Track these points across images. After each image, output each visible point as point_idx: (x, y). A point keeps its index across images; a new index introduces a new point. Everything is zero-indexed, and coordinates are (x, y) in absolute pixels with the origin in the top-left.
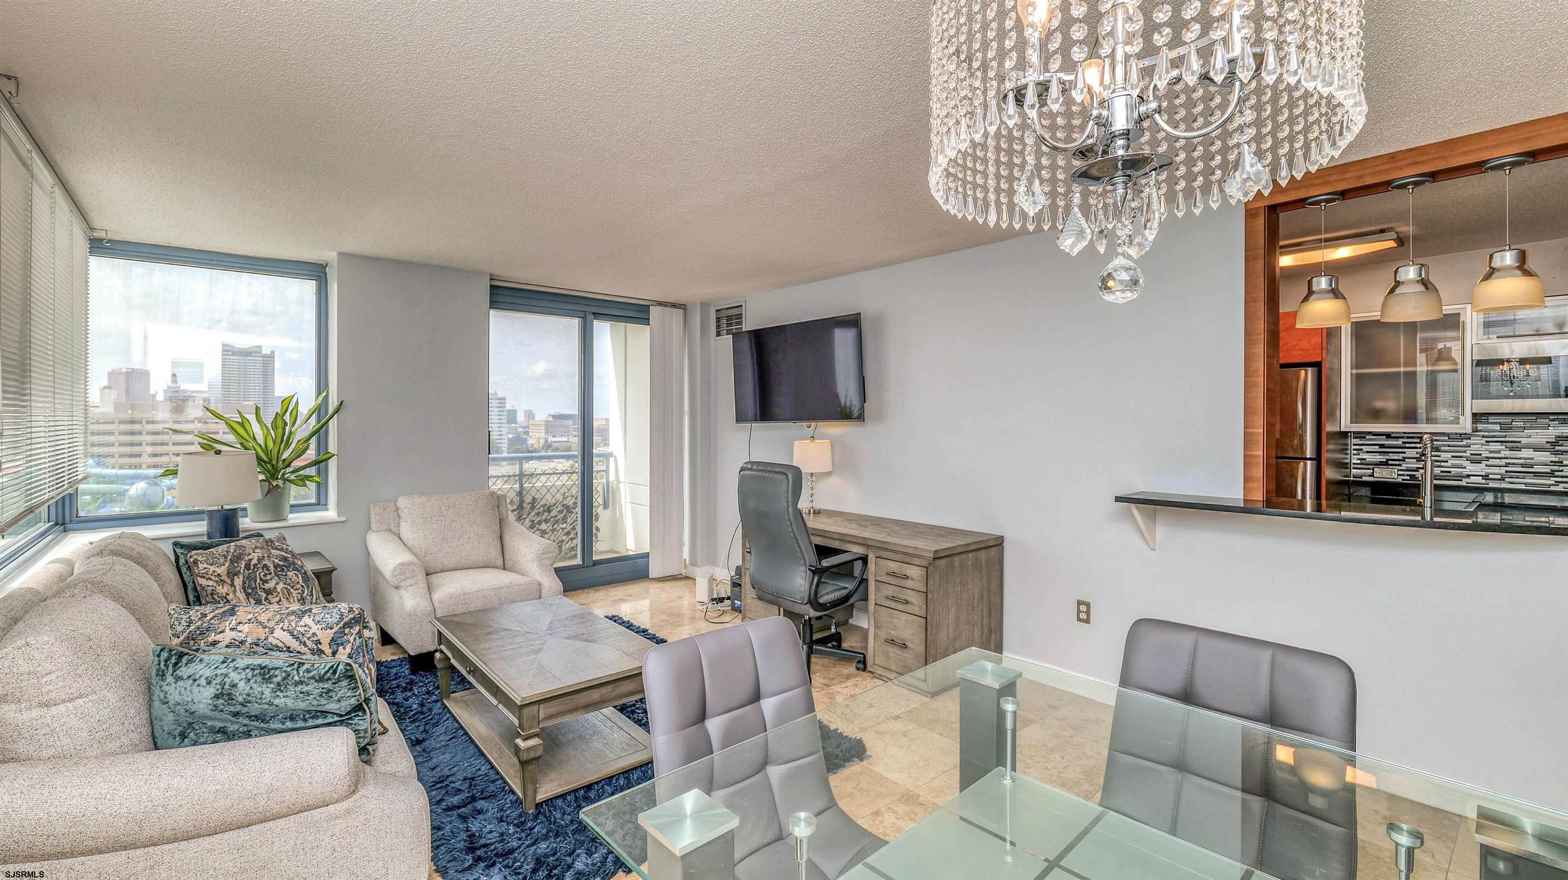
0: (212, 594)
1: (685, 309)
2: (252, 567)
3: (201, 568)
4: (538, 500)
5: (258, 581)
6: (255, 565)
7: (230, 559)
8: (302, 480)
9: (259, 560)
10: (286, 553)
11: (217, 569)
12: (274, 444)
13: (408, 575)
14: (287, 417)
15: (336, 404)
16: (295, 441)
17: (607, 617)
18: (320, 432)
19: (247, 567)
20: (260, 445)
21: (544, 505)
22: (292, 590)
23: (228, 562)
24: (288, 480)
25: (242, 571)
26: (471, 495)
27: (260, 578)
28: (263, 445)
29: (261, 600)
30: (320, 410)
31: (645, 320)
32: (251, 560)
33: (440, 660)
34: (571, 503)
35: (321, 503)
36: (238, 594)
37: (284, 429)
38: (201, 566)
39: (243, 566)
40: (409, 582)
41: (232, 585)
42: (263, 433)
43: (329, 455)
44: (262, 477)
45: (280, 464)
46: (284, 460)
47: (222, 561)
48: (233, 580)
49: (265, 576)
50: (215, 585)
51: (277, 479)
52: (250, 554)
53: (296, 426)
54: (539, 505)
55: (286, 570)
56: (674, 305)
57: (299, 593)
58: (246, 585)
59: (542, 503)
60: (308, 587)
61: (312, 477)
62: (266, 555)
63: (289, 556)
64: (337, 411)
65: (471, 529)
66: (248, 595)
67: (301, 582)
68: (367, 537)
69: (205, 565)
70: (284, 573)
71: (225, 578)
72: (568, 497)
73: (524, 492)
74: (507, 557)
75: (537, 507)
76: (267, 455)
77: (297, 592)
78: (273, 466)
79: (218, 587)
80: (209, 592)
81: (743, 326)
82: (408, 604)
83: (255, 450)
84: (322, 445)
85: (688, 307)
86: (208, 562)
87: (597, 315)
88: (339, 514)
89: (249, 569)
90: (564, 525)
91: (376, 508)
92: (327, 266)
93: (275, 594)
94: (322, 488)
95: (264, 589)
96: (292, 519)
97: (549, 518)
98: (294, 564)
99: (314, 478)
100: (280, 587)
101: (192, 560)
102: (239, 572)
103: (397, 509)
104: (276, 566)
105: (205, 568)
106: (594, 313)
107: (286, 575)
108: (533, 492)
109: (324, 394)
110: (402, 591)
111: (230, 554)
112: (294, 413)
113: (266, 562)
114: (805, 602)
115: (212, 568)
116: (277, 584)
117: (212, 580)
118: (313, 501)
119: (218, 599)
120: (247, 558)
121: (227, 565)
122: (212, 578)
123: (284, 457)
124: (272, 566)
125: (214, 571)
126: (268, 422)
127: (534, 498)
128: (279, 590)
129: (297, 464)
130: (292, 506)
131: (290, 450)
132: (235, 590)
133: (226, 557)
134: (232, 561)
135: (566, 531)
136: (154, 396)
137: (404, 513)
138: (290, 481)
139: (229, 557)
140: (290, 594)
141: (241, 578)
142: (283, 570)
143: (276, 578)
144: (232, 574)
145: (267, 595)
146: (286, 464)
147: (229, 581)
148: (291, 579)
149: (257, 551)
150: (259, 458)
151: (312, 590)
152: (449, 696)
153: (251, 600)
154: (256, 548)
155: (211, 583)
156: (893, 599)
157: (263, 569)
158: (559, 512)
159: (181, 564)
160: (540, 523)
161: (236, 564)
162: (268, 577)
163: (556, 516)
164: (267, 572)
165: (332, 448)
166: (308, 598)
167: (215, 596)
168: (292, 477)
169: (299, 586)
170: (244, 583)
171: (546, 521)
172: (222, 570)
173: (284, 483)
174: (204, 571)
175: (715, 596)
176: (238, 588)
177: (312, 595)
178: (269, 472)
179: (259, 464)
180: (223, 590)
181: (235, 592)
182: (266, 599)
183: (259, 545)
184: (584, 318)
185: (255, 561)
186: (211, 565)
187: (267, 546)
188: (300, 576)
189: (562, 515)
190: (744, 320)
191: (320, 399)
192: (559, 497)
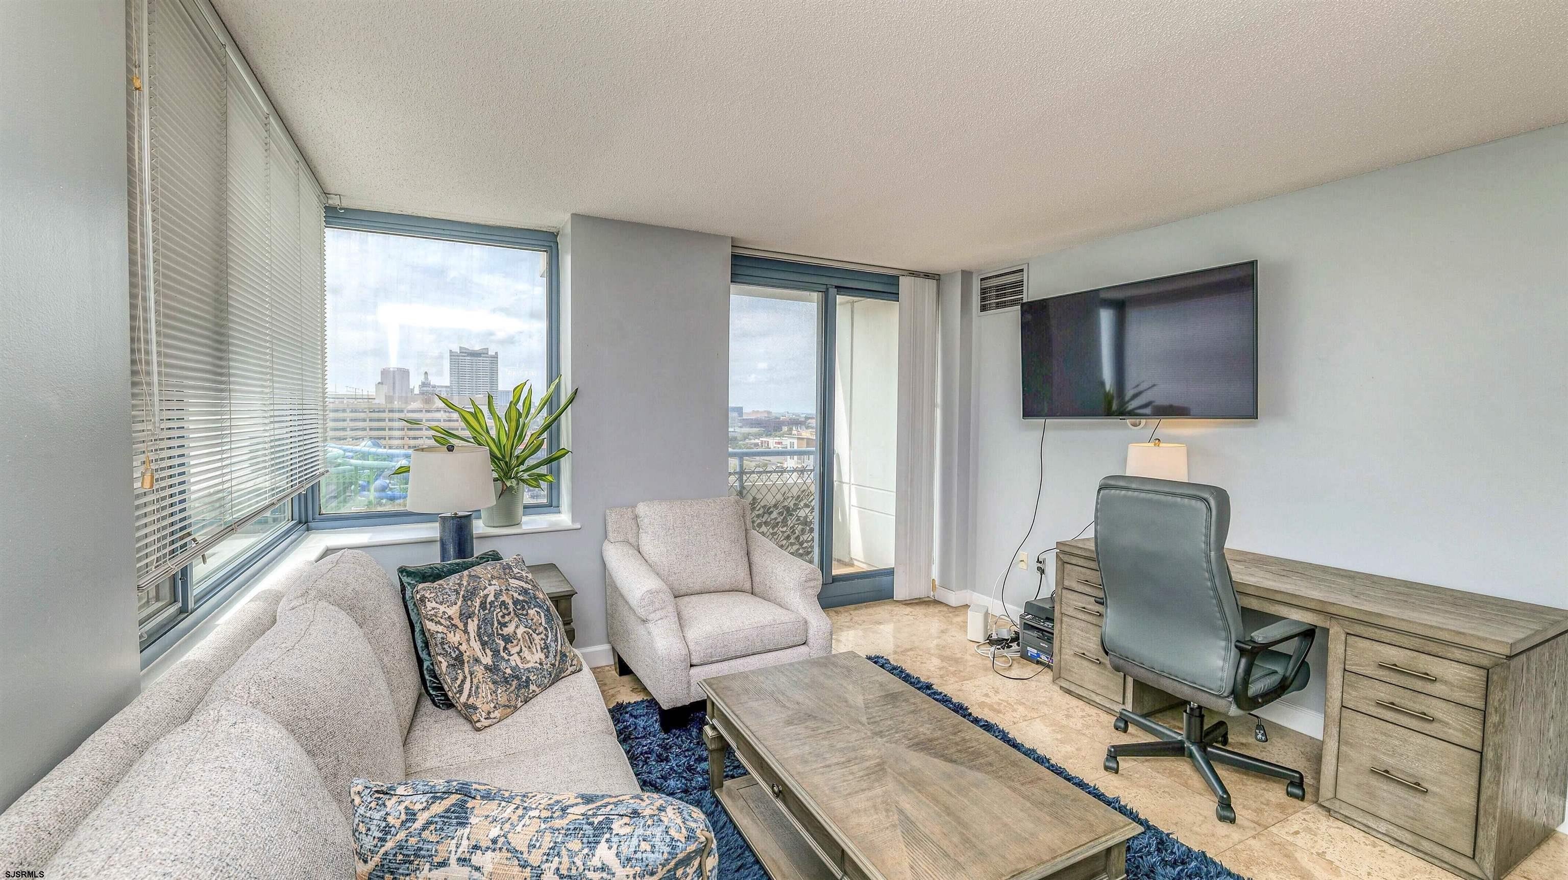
0: (442, 644)
1: (938, 280)
2: (488, 606)
3: (429, 608)
4: (759, 501)
5: (496, 624)
6: (492, 603)
7: (463, 596)
8: (536, 480)
9: (497, 596)
10: (526, 582)
11: (447, 610)
12: (508, 439)
13: (657, 605)
14: (520, 405)
15: (570, 393)
16: (529, 434)
17: (869, 658)
18: (552, 427)
19: (483, 606)
20: (493, 440)
21: (764, 507)
22: (534, 635)
23: (461, 599)
24: (521, 480)
25: (476, 612)
26: (715, 502)
27: (498, 620)
28: (496, 440)
29: (499, 651)
30: (551, 402)
31: (894, 296)
32: (486, 596)
33: (713, 739)
34: (791, 505)
35: (552, 505)
36: (472, 643)
37: (518, 421)
38: (429, 605)
39: (477, 604)
40: (659, 614)
41: (466, 631)
42: (496, 426)
43: (563, 452)
44: (495, 475)
45: (514, 462)
46: (518, 457)
47: (453, 598)
48: (466, 625)
49: (503, 617)
50: (445, 631)
51: (510, 478)
52: (485, 588)
53: (529, 417)
54: (759, 506)
55: (526, 607)
56: (927, 276)
57: (542, 639)
58: (482, 631)
59: (762, 504)
60: (552, 629)
61: (545, 475)
62: (504, 588)
63: (530, 587)
64: (571, 401)
65: (718, 544)
66: (484, 644)
67: (543, 624)
68: (603, 548)
69: (434, 605)
70: (525, 612)
71: (456, 621)
72: (788, 497)
73: (745, 492)
74: (757, 579)
75: (757, 509)
76: (500, 450)
77: (539, 637)
78: (506, 463)
79: (449, 635)
80: (439, 640)
81: (1025, 296)
82: (659, 645)
83: (489, 446)
84: (555, 439)
85: (942, 277)
86: (437, 600)
87: (841, 289)
88: (573, 521)
89: (484, 609)
90: (784, 529)
91: (613, 515)
92: (558, 234)
93: (515, 642)
94: (554, 489)
95: (502, 635)
96: (526, 523)
97: (769, 520)
98: (535, 598)
99: (547, 477)
100: (521, 630)
101: (418, 596)
102: (474, 613)
103: (636, 517)
104: (516, 602)
105: (433, 609)
106: (836, 287)
107: (527, 614)
108: (754, 492)
109: (557, 381)
110: (650, 625)
111: (463, 589)
112: (527, 402)
113: (504, 598)
114: (1225, 694)
115: (442, 608)
116: (517, 627)
117: (442, 624)
118: (544, 501)
119: (449, 650)
120: (481, 594)
121: (459, 603)
122: (442, 621)
123: (516, 454)
124: (510, 602)
125: (444, 613)
126: (502, 414)
127: (754, 499)
128: (519, 636)
129: (531, 462)
130: (526, 507)
131: (522, 447)
132: (469, 637)
133: (458, 593)
134: (465, 599)
135: (786, 534)
136: (412, 390)
137: (645, 522)
138: (523, 481)
139: (462, 593)
140: (532, 641)
141: (476, 622)
142: (523, 608)
143: (516, 619)
144: (466, 616)
145: (506, 643)
146: (520, 460)
147: (461, 625)
148: (532, 620)
149: (494, 582)
150: (493, 455)
151: (557, 633)
152: (721, 786)
153: (488, 651)
154: (493, 577)
155: (440, 628)
156: (1392, 707)
157: (500, 608)
158: (779, 513)
159: (407, 597)
160: (760, 525)
161: (469, 603)
162: (507, 619)
163: (776, 519)
164: (505, 611)
165: (565, 442)
166: (553, 644)
167: (446, 646)
168: (525, 476)
169: (541, 629)
170: (479, 628)
171: (766, 523)
172: (453, 611)
173: (518, 484)
174: (432, 612)
175: (994, 637)
176: (472, 635)
177: (556, 640)
178: (502, 470)
179: (493, 461)
180: (455, 638)
181: (468, 640)
182: (505, 648)
183: (495, 574)
184: (826, 292)
185: (491, 598)
186: (441, 603)
187: (505, 574)
188: (542, 614)
189: (782, 518)
190: (1025, 288)
191: (553, 387)
192: (779, 497)
